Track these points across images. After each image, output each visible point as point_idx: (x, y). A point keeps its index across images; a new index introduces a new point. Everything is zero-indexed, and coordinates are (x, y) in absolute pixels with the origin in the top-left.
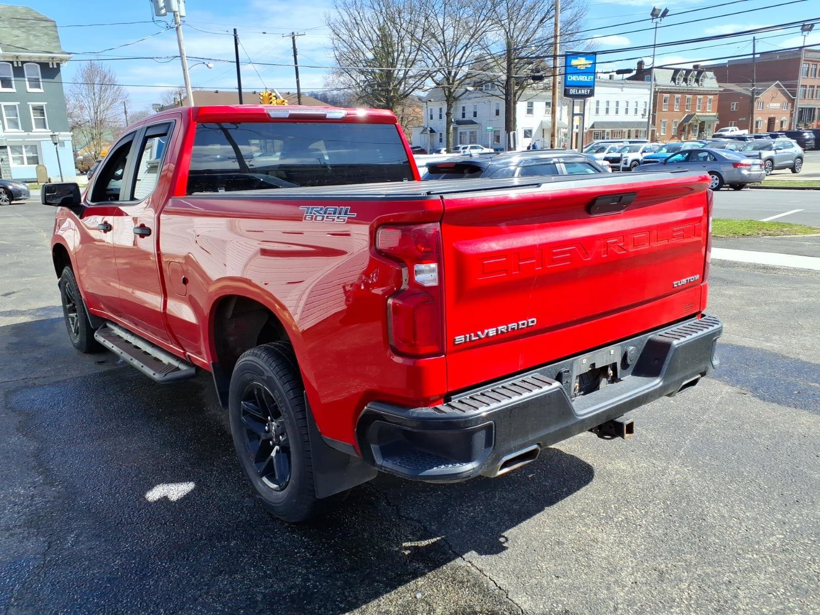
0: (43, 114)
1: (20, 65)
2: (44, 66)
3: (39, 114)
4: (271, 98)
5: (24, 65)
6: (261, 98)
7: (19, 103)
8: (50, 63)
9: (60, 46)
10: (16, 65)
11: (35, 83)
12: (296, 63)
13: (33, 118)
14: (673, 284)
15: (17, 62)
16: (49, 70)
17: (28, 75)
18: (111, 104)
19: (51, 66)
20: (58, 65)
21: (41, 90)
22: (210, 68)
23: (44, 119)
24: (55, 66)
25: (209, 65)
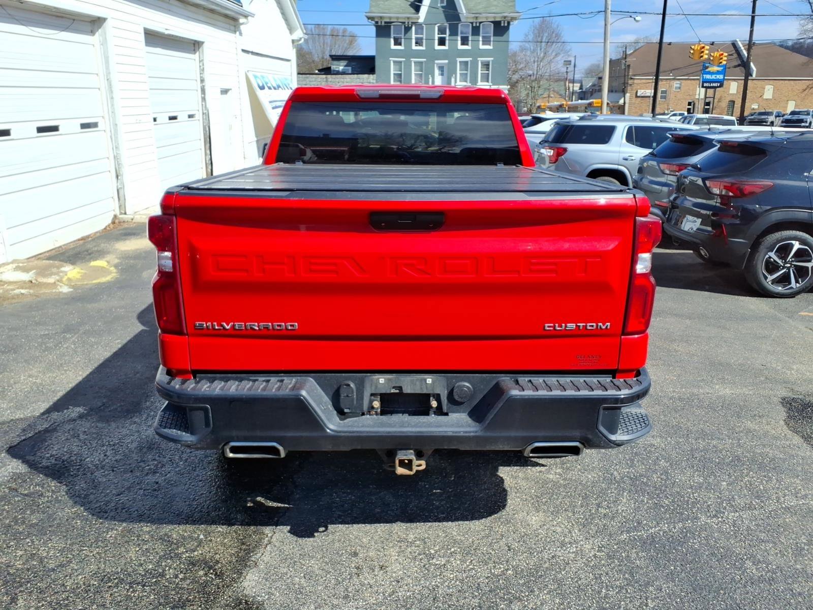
0: (488, 69)
1: (478, 25)
2: (497, 24)
3: (485, 69)
4: (703, 52)
5: (481, 24)
6: (692, 52)
7: (471, 59)
8: (502, 22)
9: (514, 6)
10: (474, 25)
11: (486, 41)
12: (754, 11)
13: (480, 72)
14: (544, 327)
15: (476, 23)
16: (501, 28)
17: (483, 34)
18: (553, 58)
19: (502, 25)
20: (509, 23)
21: (490, 47)
22: (637, 21)
23: (488, 73)
24: (506, 25)
25: (637, 18)
